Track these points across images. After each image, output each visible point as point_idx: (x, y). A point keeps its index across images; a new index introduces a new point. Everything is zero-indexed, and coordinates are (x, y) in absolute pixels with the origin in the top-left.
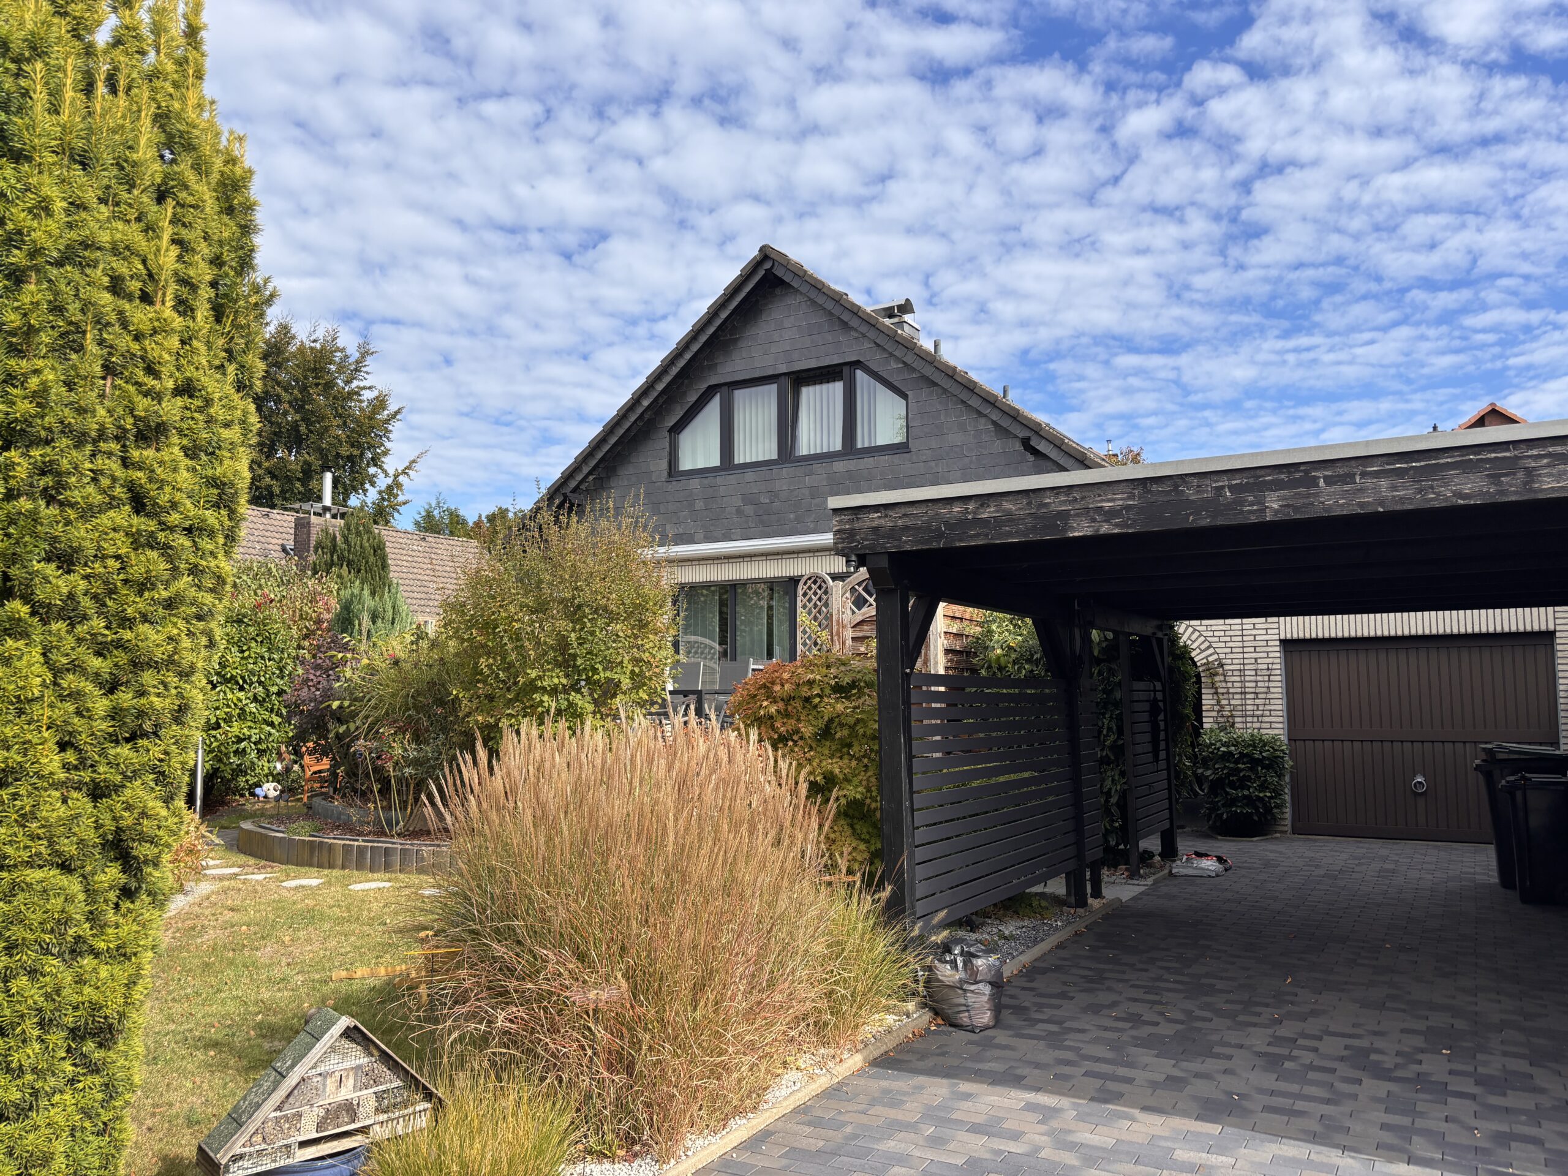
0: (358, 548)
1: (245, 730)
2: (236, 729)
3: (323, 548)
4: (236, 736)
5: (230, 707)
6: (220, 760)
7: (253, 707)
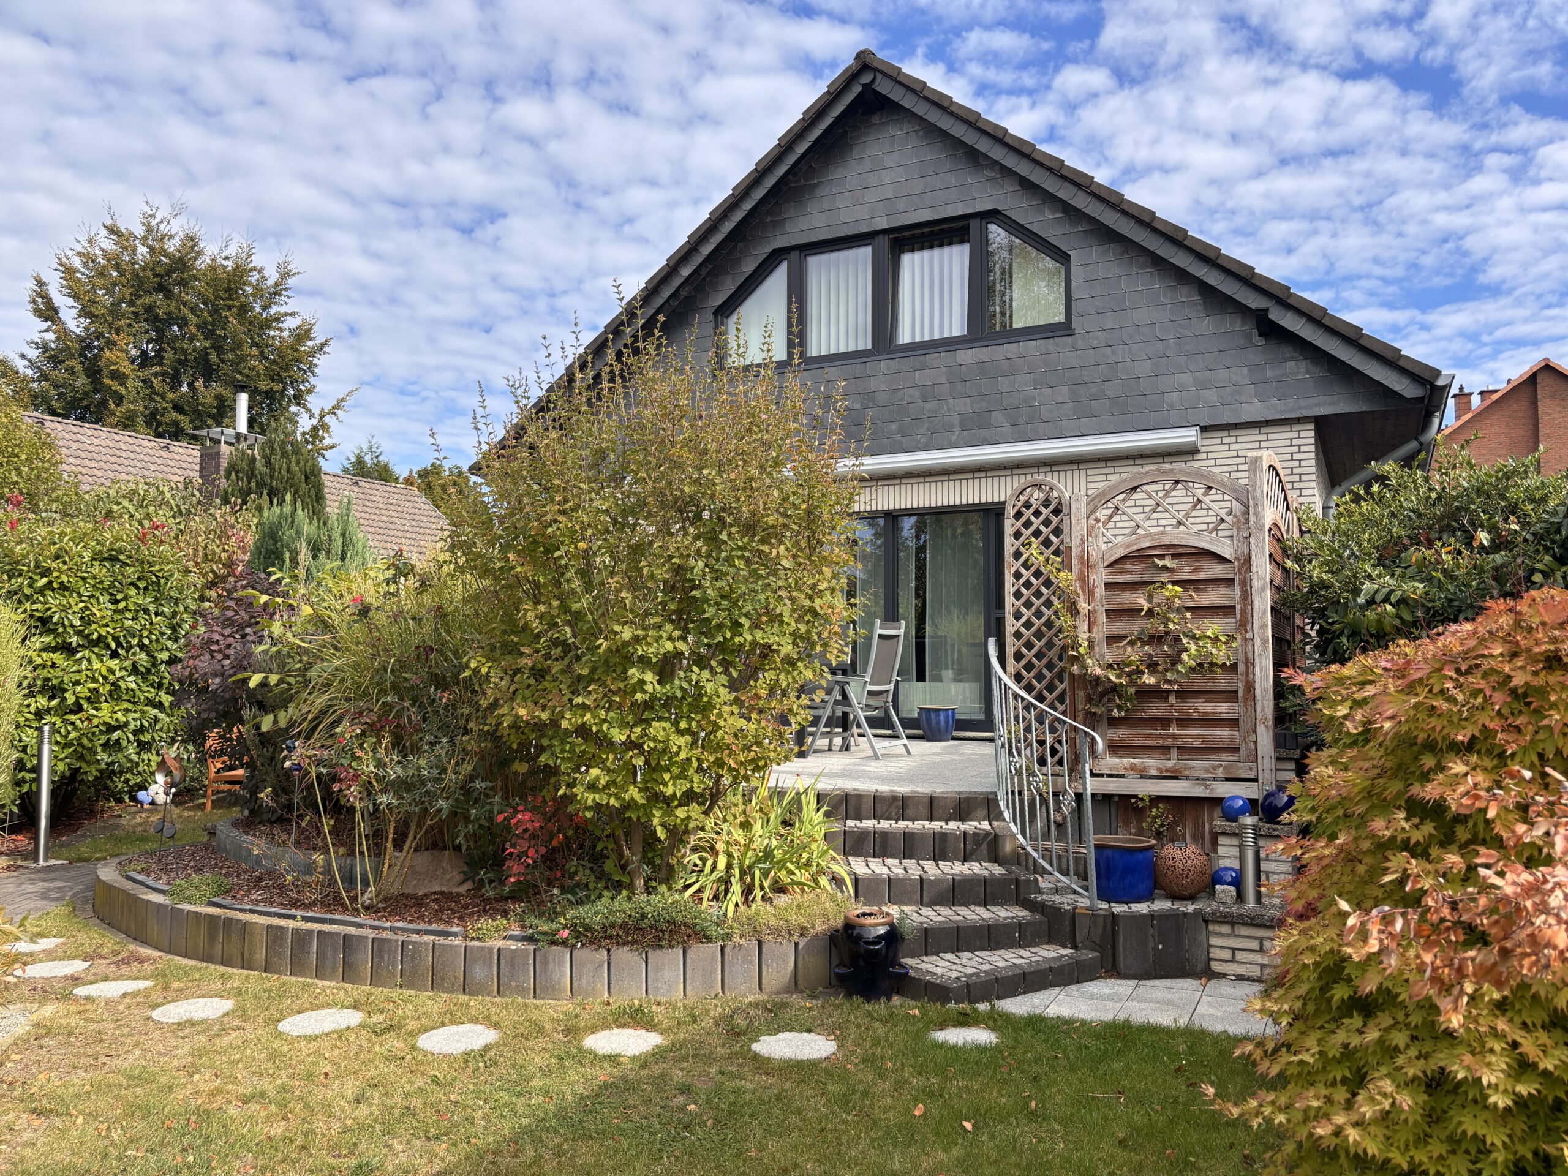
0: (284, 473)
1: (119, 715)
2: (105, 713)
3: (237, 472)
4: (105, 723)
5: (97, 681)
6: (81, 757)
7: (131, 682)
